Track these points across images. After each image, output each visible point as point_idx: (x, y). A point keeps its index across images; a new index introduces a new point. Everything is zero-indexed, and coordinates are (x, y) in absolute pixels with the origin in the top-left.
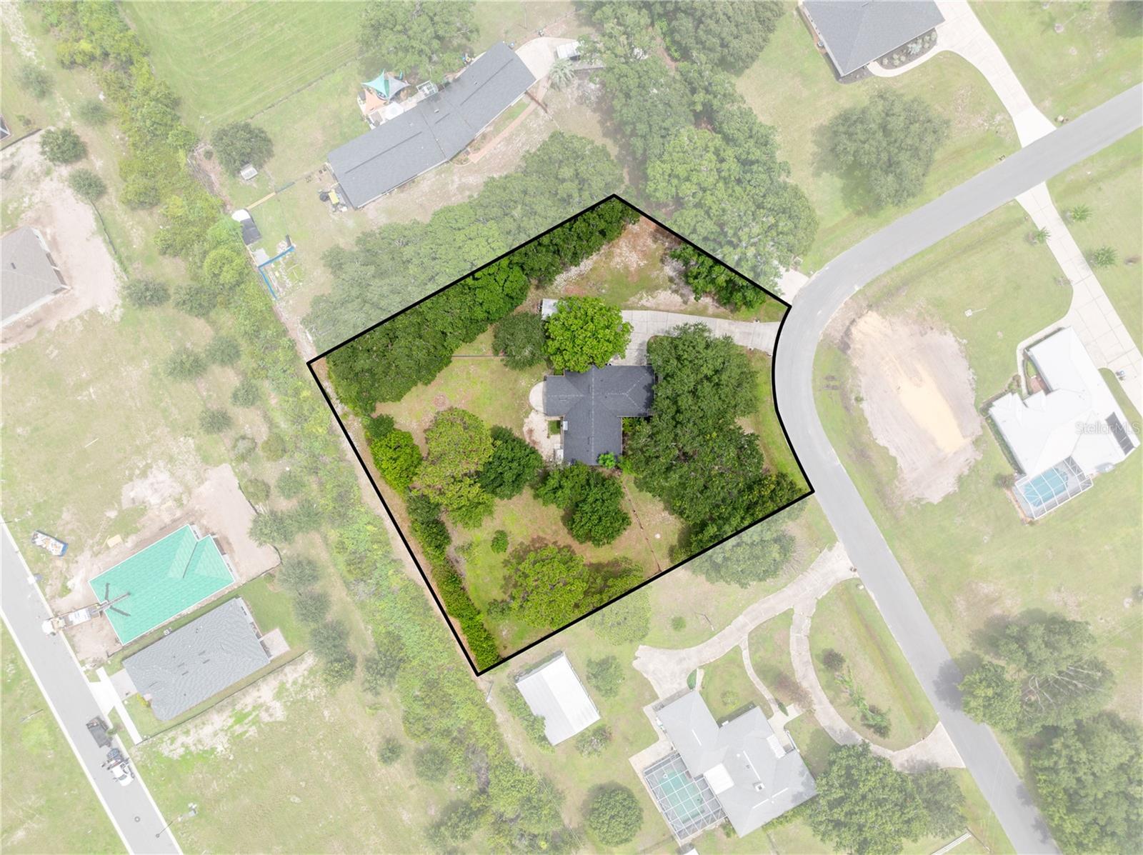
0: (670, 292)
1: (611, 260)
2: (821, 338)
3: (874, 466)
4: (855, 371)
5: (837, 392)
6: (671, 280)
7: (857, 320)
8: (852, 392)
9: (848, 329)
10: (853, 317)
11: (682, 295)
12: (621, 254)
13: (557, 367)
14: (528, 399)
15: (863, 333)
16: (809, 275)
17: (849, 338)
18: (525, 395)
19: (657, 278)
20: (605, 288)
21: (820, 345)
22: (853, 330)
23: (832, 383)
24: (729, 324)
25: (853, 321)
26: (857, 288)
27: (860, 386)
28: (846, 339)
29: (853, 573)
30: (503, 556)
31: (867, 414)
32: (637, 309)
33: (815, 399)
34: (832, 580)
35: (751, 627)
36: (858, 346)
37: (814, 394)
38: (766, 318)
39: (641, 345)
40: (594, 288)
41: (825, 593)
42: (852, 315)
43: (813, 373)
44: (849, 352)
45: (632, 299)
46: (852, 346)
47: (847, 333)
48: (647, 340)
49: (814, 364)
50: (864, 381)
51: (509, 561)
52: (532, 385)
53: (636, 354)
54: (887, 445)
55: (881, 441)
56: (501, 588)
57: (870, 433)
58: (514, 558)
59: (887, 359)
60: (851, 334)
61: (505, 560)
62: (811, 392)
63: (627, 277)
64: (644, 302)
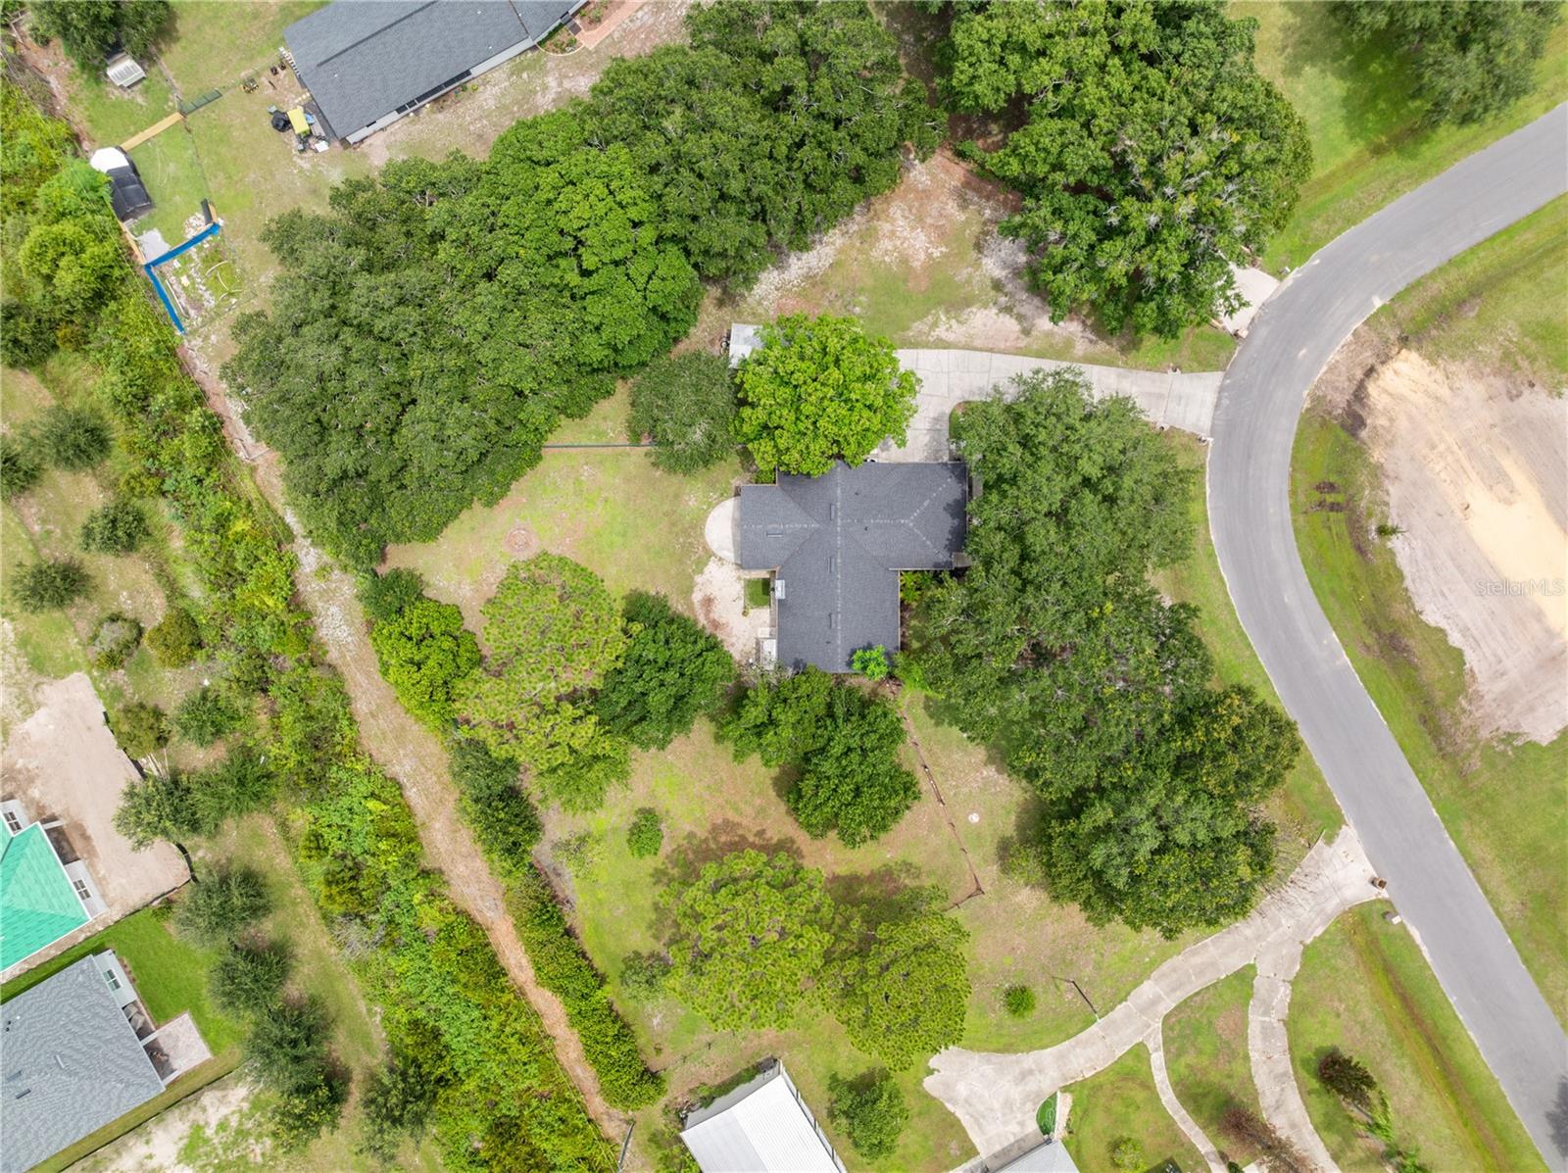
0: (995, 310)
1: (871, 246)
2: (1307, 405)
3: (1416, 668)
4: (1377, 472)
5: (1341, 516)
6: (997, 286)
7: (1379, 367)
8: (1370, 515)
9: (1361, 387)
10: (1371, 361)
11: (1020, 318)
12: (893, 232)
13: (762, 466)
14: (702, 535)
15: (1391, 395)
16: (1279, 275)
17: (1363, 406)
18: (697, 526)
19: (968, 282)
20: (860, 304)
21: (1307, 419)
22: (1372, 388)
23: (1330, 498)
24: (1119, 376)
25: (1370, 371)
26: (1378, 303)
27: (1387, 504)
28: (1357, 407)
29: (1376, 890)
30: (650, 863)
31: (1402, 561)
32: (927, 346)
33: (1296, 531)
34: (1332, 905)
35: (1169, 1004)
36: (1382, 421)
37: (1294, 521)
38: (1195, 365)
39: (936, 420)
40: (838, 304)
41: (1319, 932)
42: (1368, 357)
43: (1292, 477)
44: (1364, 434)
45: (917, 326)
46: (1369, 421)
47: (1359, 394)
48: (948, 411)
49: (1294, 457)
50: (1394, 492)
51: (664, 873)
52: (711, 506)
53: (927, 438)
54: (1443, 624)
55: (1432, 617)
56: (650, 927)
57: (1409, 601)
58: (675, 865)
59: (1442, 447)
60: (1368, 396)
61: (656, 869)
62: (1288, 516)
63: (905, 281)
64: (941, 332)
